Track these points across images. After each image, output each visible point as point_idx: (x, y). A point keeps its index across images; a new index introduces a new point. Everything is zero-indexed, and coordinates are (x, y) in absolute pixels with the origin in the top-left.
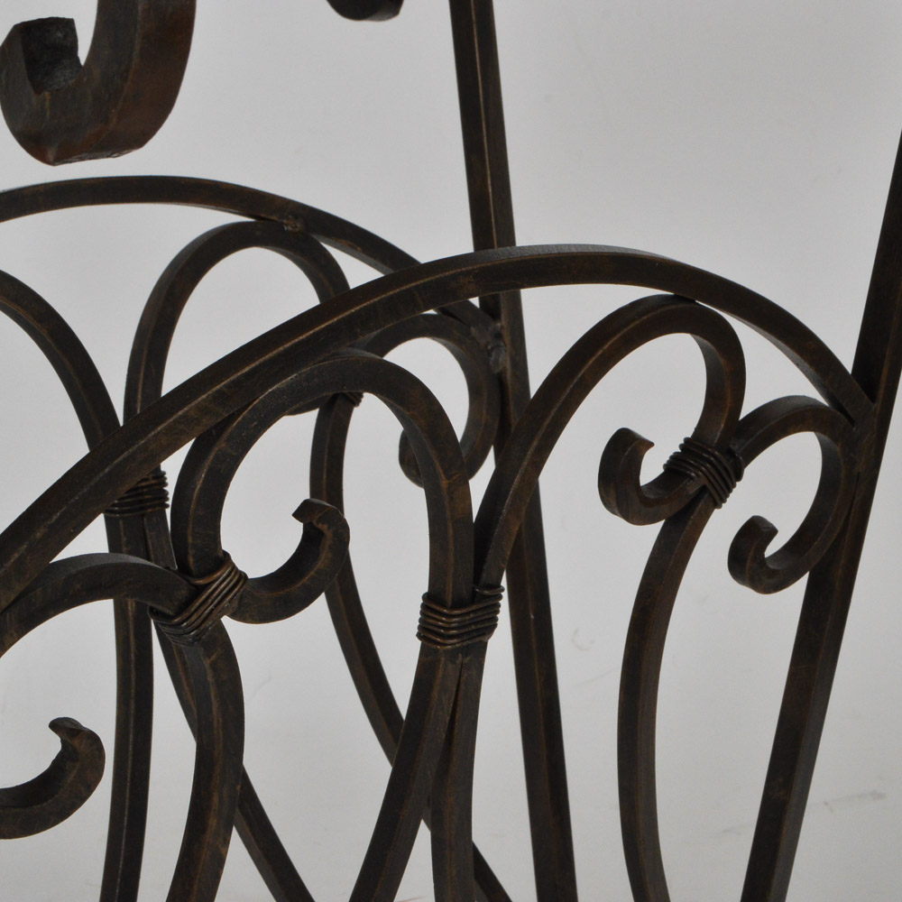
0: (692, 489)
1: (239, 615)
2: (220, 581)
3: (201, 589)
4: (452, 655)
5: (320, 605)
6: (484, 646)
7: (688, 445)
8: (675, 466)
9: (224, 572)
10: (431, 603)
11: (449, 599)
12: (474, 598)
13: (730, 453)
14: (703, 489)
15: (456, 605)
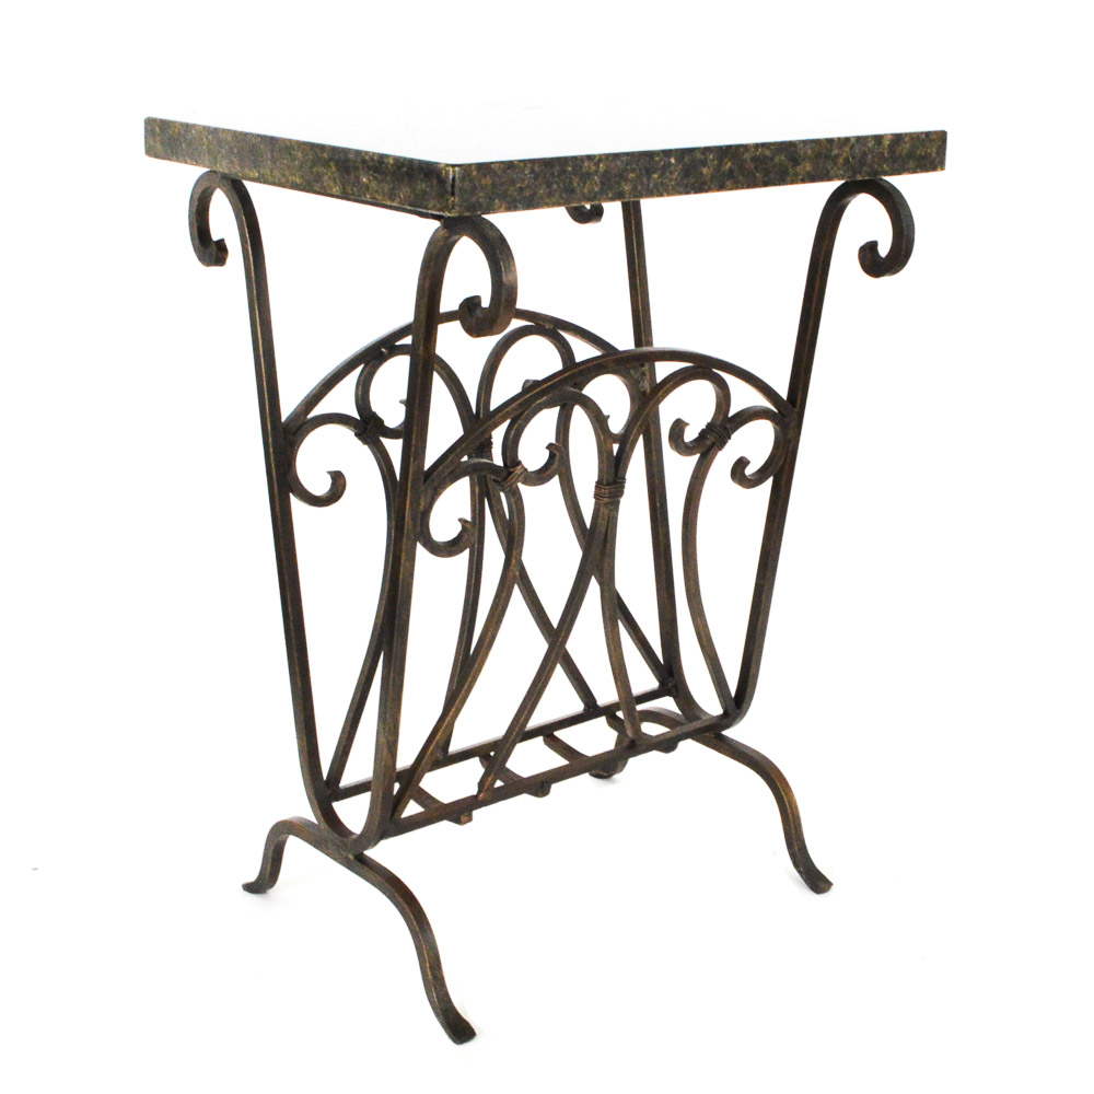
0: (708, 443)
1: (525, 483)
2: (518, 470)
3: (510, 473)
4: (606, 504)
5: (556, 479)
6: (619, 502)
7: (709, 425)
8: (703, 434)
9: (519, 467)
10: (599, 484)
11: (605, 482)
12: (615, 482)
13: (726, 428)
14: (714, 444)
15: (607, 485)
